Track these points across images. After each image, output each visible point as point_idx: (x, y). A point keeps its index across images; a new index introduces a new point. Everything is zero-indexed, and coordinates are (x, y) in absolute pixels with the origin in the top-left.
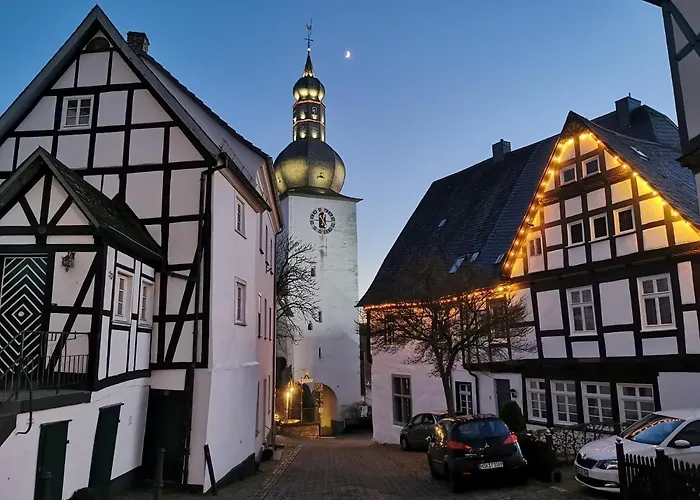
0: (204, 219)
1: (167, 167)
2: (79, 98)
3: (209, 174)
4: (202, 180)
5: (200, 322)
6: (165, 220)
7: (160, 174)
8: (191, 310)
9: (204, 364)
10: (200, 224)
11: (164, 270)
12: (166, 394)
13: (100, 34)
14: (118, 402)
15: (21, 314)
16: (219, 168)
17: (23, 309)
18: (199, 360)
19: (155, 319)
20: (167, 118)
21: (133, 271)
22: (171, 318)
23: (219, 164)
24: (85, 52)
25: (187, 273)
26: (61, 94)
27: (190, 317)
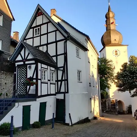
0: (65, 54)
1: (56, 42)
2: (37, 28)
3: (66, 42)
4: (64, 44)
5: (66, 82)
6: (57, 56)
7: (55, 44)
8: (64, 79)
9: (68, 92)
10: (64, 56)
11: (57, 68)
12: (60, 100)
13: (40, 11)
14: (45, 101)
15: (22, 80)
16: (68, 40)
17: (23, 79)
18: (66, 91)
19: (56, 81)
20: (56, 29)
21: (47, 69)
22: (60, 81)
23: (68, 39)
24: (38, 16)
25: (62, 69)
26: (33, 28)
27: (63, 80)
